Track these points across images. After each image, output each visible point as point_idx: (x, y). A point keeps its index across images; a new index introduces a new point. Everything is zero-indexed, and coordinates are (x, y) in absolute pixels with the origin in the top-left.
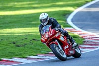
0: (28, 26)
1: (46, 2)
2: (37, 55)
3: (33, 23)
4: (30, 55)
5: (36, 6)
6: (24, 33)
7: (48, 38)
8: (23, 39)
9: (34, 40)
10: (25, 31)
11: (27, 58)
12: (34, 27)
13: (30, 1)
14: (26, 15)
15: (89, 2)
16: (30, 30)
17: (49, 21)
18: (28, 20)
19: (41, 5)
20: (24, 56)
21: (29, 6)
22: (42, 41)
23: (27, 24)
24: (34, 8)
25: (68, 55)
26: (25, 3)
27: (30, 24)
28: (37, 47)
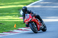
28: (3, 28)
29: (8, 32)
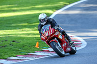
0: (8, 28)
1: (25, 5)
2: (17, 57)
3: (13, 25)
4: (10, 57)
5: (15, 9)
6: (5, 35)
7: (48, 36)
8: (3, 41)
9: (13, 41)
10: (5, 33)
11: (7, 59)
12: (13, 29)
13: (10, 4)
14: (6, 17)
15: (68, 5)
16: (9, 32)
17: (47, 21)
18: (8, 22)
19: (20, 8)
20: (5, 57)
21: (9, 9)
22: (42, 39)
23: (7, 27)
24: (14, 11)
25: (66, 52)
26: (5, 6)
27: (10, 26)
28: (17, 49)
29: (25, 55)
